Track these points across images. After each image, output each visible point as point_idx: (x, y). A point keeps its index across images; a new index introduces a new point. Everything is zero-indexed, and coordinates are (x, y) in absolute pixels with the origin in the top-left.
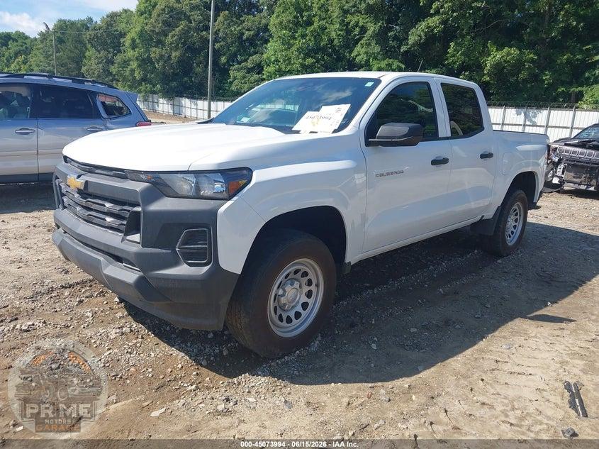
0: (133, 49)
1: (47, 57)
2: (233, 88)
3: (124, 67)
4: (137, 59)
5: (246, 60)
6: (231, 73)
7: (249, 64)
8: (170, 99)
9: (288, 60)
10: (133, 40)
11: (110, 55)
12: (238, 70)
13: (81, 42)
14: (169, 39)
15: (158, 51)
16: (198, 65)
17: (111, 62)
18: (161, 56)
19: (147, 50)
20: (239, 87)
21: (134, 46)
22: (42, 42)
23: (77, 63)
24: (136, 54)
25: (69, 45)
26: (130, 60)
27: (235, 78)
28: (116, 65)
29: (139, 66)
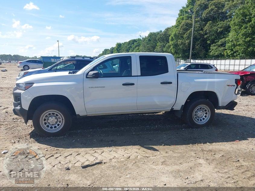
0: (172, 41)
1: (145, 46)
2: (211, 54)
3: (168, 48)
4: (173, 45)
5: (218, 42)
6: (211, 48)
7: (219, 43)
8: (185, 60)
9: (237, 40)
10: (172, 38)
11: (165, 44)
12: (215, 46)
13: (156, 40)
14: (185, 36)
15: (181, 41)
16: (197, 46)
17: (164, 46)
18: (182, 43)
19: (177, 41)
20: (213, 53)
21: (172, 40)
22: (143, 41)
23: (154, 48)
24: (173, 43)
25: (152, 42)
26: (171, 45)
27: (213, 50)
28: (166, 48)
29: (174, 47)
